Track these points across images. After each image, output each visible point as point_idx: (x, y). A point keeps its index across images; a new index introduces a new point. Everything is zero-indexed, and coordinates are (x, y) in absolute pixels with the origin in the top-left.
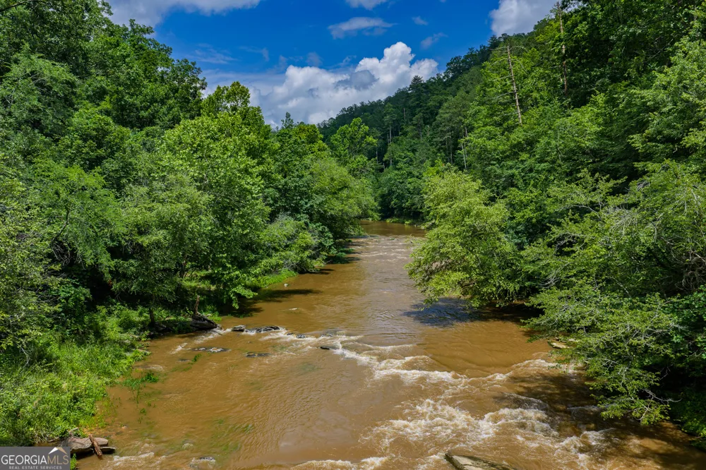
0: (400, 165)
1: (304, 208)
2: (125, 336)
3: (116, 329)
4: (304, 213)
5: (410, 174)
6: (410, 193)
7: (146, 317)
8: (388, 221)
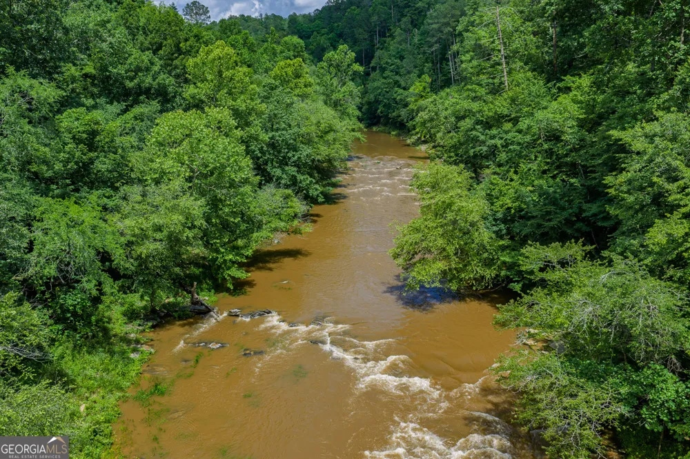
0: (387, 73)
1: (292, 160)
2: (129, 327)
3: (122, 319)
4: (292, 166)
5: (397, 84)
6: (396, 103)
7: (147, 301)
8: (374, 129)
